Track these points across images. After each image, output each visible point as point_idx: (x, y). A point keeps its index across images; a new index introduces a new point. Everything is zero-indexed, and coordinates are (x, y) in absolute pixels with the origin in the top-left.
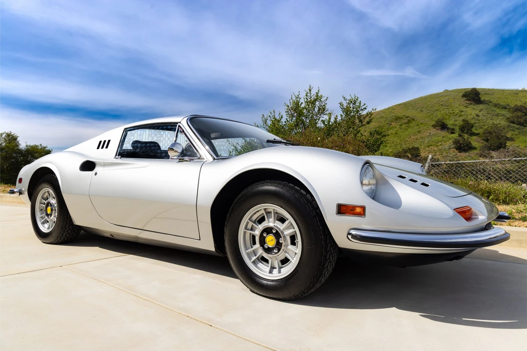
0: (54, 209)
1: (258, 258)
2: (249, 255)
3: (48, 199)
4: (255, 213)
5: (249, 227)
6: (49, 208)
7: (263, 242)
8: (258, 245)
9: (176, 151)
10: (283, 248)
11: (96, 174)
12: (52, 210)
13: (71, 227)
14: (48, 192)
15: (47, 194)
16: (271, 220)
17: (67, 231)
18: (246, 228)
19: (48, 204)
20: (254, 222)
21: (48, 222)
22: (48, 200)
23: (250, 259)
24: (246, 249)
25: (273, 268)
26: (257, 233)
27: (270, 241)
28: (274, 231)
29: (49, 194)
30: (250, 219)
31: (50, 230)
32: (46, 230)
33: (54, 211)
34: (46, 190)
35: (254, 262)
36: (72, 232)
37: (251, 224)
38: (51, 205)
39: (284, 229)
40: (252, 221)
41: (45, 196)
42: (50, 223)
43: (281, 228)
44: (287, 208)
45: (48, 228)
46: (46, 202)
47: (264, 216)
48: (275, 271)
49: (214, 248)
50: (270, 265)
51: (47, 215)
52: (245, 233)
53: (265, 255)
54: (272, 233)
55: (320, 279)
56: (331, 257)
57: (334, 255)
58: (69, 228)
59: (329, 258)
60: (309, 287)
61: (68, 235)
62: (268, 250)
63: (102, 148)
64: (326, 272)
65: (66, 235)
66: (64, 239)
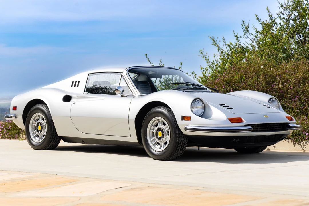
0: (43, 127)
1: (155, 143)
2: (151, 142)
3: (38, 120)
4: (154, 122)
5: (152, 128)
7: (157, 135)
8: (155, 137)
9: (120, 91)
10: (165, 137)
11: (74, 103)
12: (42, 128)
14: (39, 115)
15: (37, 117)
16: (160, 124)
17: (53, 141)
18: (150, 129)
19: (39, 124)
20: (154, 126)
21: (38, 136)
23: (152, 143)
24: (150, 139)
25: (161, 147)
26: (155, 131)
27: (160, 134)
28: (161, 130)
29: (39, 117)
30: (152, 125)
32: (38, 141)
33: (43, 129)
34: (37, 115)
35: (154, 145)
37: (152, 127)
38: (41, 125)
39: (165, 129)
40: (153, 126)
41: (36, 119)
42: (41, 136)
43: (164, 128)
44: (165, 119)
45: (40, 140)
46: (37, 123)
47: (158, 124)
48: (162, 148)
49: (137, 141)
50: (160, 146)
51: (38, 131)
52: (150, 131)
53: (158, 141)
54: (161, 131)
55: (178, 149)
56: (182, 140)
57: (185, 139)
58: (54, 138)
59: (181, 140)
60: (173, 152)
61: (53, 144)
62: (159, 139)
63: (75, 86)
64: (181, 146)
65: (52, 144)
66: (50, 146)
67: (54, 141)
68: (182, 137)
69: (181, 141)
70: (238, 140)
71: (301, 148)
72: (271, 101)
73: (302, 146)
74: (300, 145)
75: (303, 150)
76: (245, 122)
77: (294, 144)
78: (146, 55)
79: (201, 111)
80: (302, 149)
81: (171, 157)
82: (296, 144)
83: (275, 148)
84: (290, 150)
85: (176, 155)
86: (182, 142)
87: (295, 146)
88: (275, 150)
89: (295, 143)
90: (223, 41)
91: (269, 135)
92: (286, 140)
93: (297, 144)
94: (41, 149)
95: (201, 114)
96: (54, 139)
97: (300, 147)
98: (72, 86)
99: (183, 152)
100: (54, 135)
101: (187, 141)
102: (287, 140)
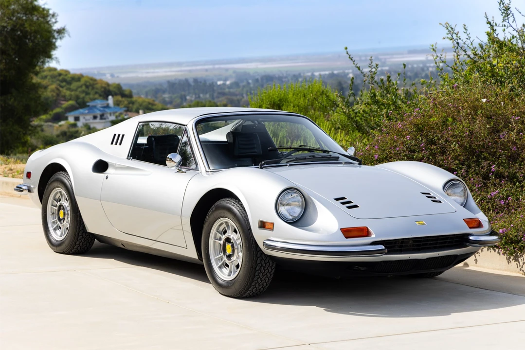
0: (66, 213)
1: (223, 264)
2: (216, 260)
3: (60, 200)
4: (220, 225)
5: (218, 237)
6: (62, 212)
7: (224, 251)
8: (222, 254)
9: (175, 162)
10: (236, 254)
11: (107, 178)
12: (64, 214)
13: (84, 235)
14: (60, 192)
15: (59, 195)
16: (230, 231)
17: (81, 239)
18: (215, 238)
19: (61, 207)
20: (221, 233)
21: (60, 228)
22: (61, 202)
23: (217, 264)
24: (214, 255)
25: (231, 272)
26: (222, 242)
27: (229, 249)
28: (231, 241)
29: (62, 195)
30: (217, 230)
31: (63, 237)
32: (59, 237)
33: (66, 216)
34: (58, 191)
35: (220, 267)
36: (85, 241)
37: (219, 235)
38: (64, 209)
39: (237, 240)
40: (219, 232)
41: (57, 197)
42: (63, 229)
43: (235, 239)
44: (236, 222)
45: (61, 236)
46: (58, 204)
47: (226, 229)
48: (232, 274)
49: (197, 256)
50: (229, 269)
51: (60, 220)
52: (214, 242)
53: (228, 262)
54: (230, 243)
55: (255, 279)
56: (263, 262)
57: (269, 262)
58: (82, 235)
59: (261, 263)
60: (247, 285)
61: (81, 244)
62: (229, 257)
63: (116, 144)
64: (261, 275)
65: (79, 244)
66: (77, 248)
67: (83, 240)
68: (262, 259)
69: (262, 265)
70: (364, 269)
71: (519, 268)
72: (449, 185)
73: (521, 264)
74: (517, 262)
75: (521, 272)
76: (373, 236)
77: (508, 259)
78: (346, 48)
79: (297, 211)
80: (521, 270)
81: (245, 293)
82: (511, 260)
83: (476, 263)
84: (500, 270)
85: (254, 290)
86: (262, 267)
87: (508, 263)
88: (477, 266)
89: (510, 258)
90: (465, 32)
91: (425, 258)
92: (495, 250)
93: (513, 260)
94: (62, 252)
95: (298, 216)
96: (81, 237)
97: (517, 264)
98: (112, 143)
99: (267, 284)
100: (81, 229)
101: (274, 265)
102: (497, 250)
